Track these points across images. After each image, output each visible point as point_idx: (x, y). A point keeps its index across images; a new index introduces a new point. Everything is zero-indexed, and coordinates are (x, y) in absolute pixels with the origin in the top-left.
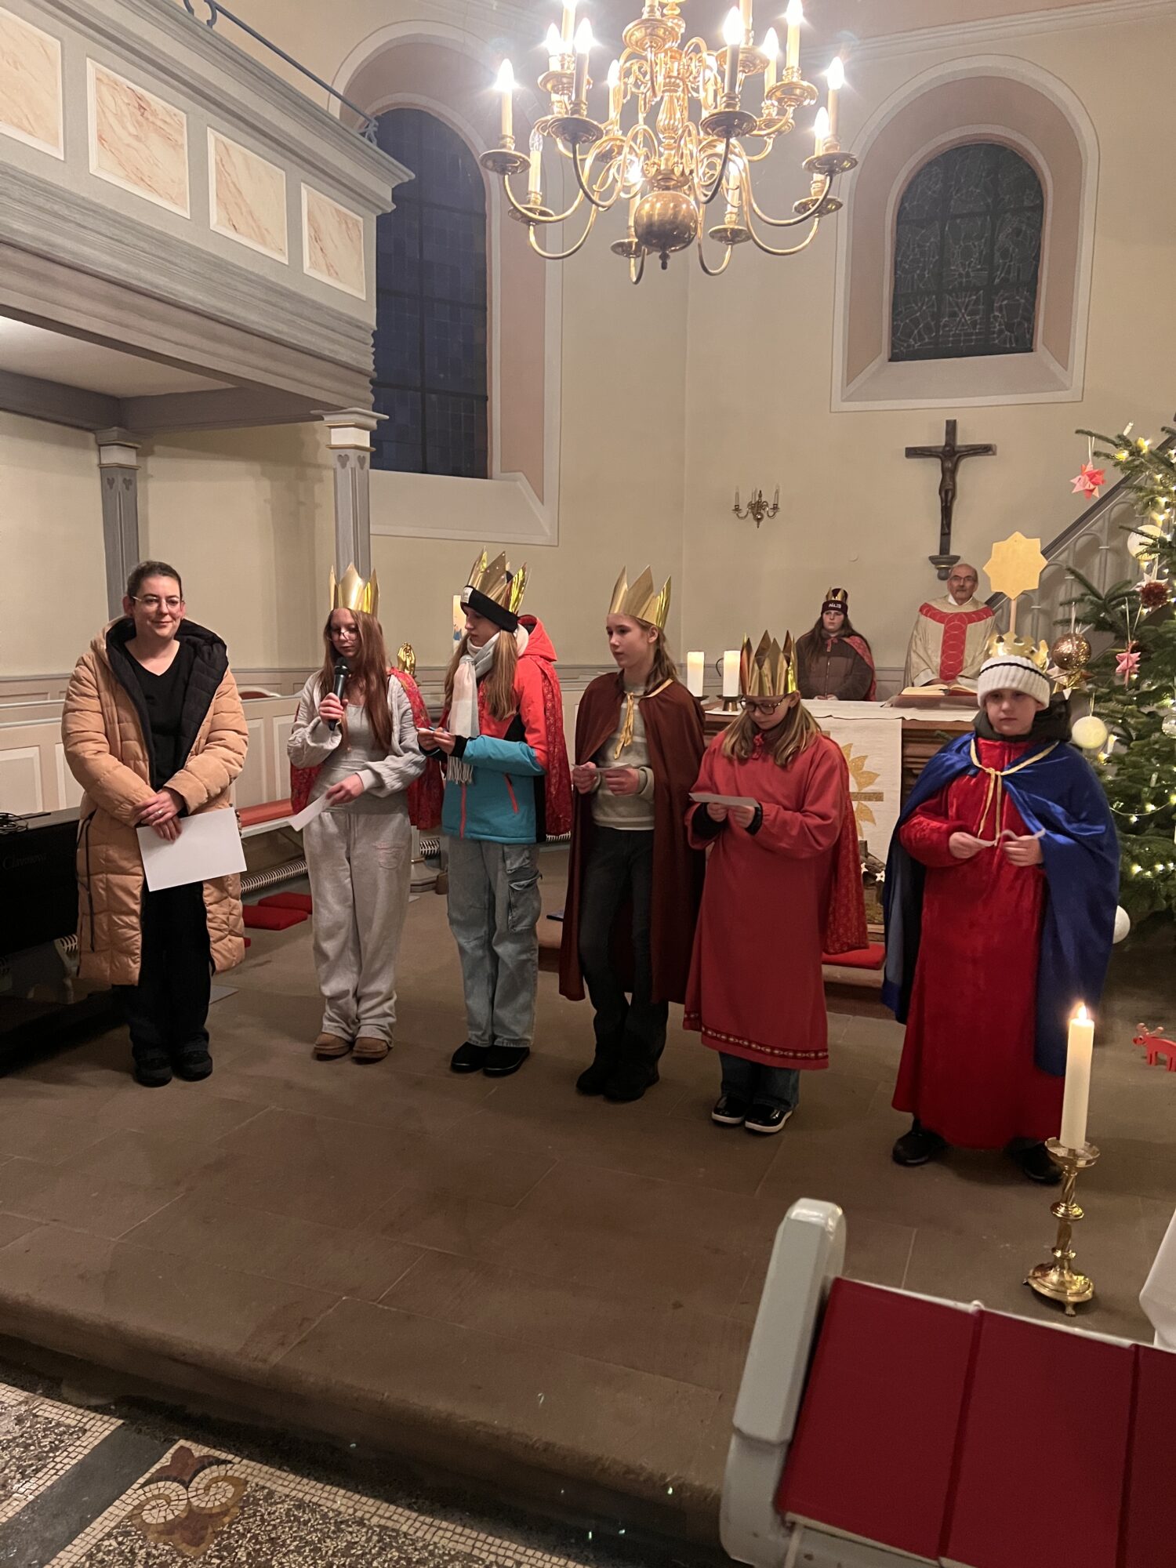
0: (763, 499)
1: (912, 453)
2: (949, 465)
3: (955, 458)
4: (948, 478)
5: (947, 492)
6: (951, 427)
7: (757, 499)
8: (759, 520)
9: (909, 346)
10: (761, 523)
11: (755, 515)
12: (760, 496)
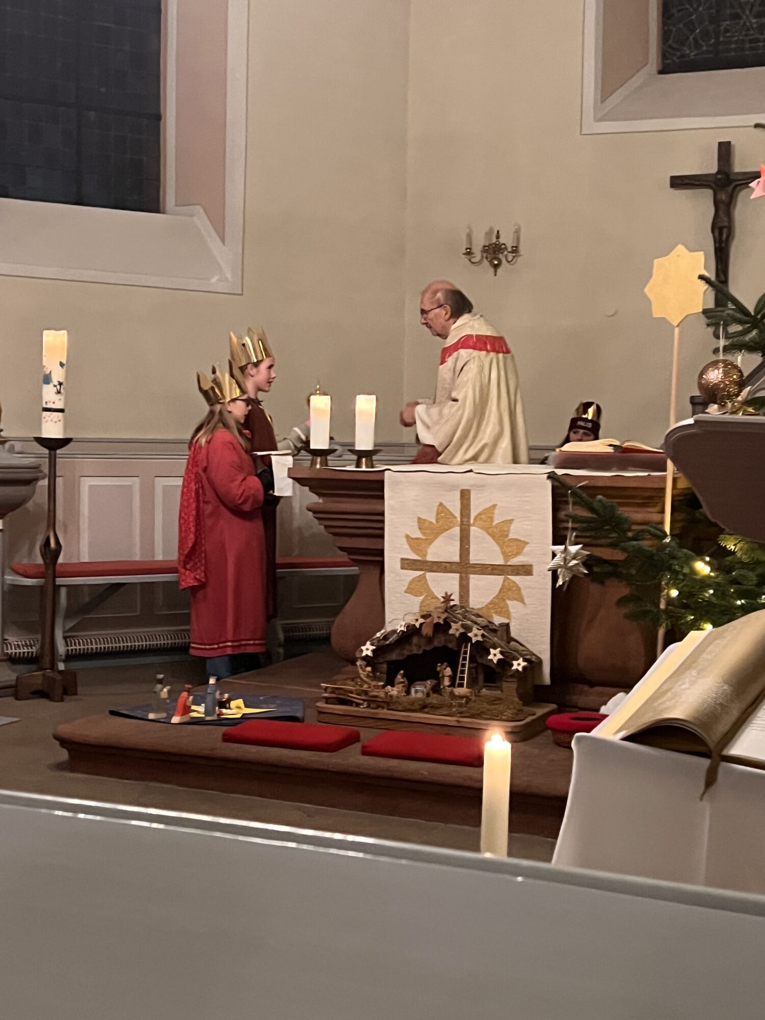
0: (502, 240)
1: (678, 182)
2: (723, 197)
3: (730, 189)
4: (721, 214)
5: (721, 230)
6: (725, 150)
7: (494, 240)
8: (496, 267)
9: (683, 56)
10: (500, 271)
11: (491, 262)
12: (498, 237)
